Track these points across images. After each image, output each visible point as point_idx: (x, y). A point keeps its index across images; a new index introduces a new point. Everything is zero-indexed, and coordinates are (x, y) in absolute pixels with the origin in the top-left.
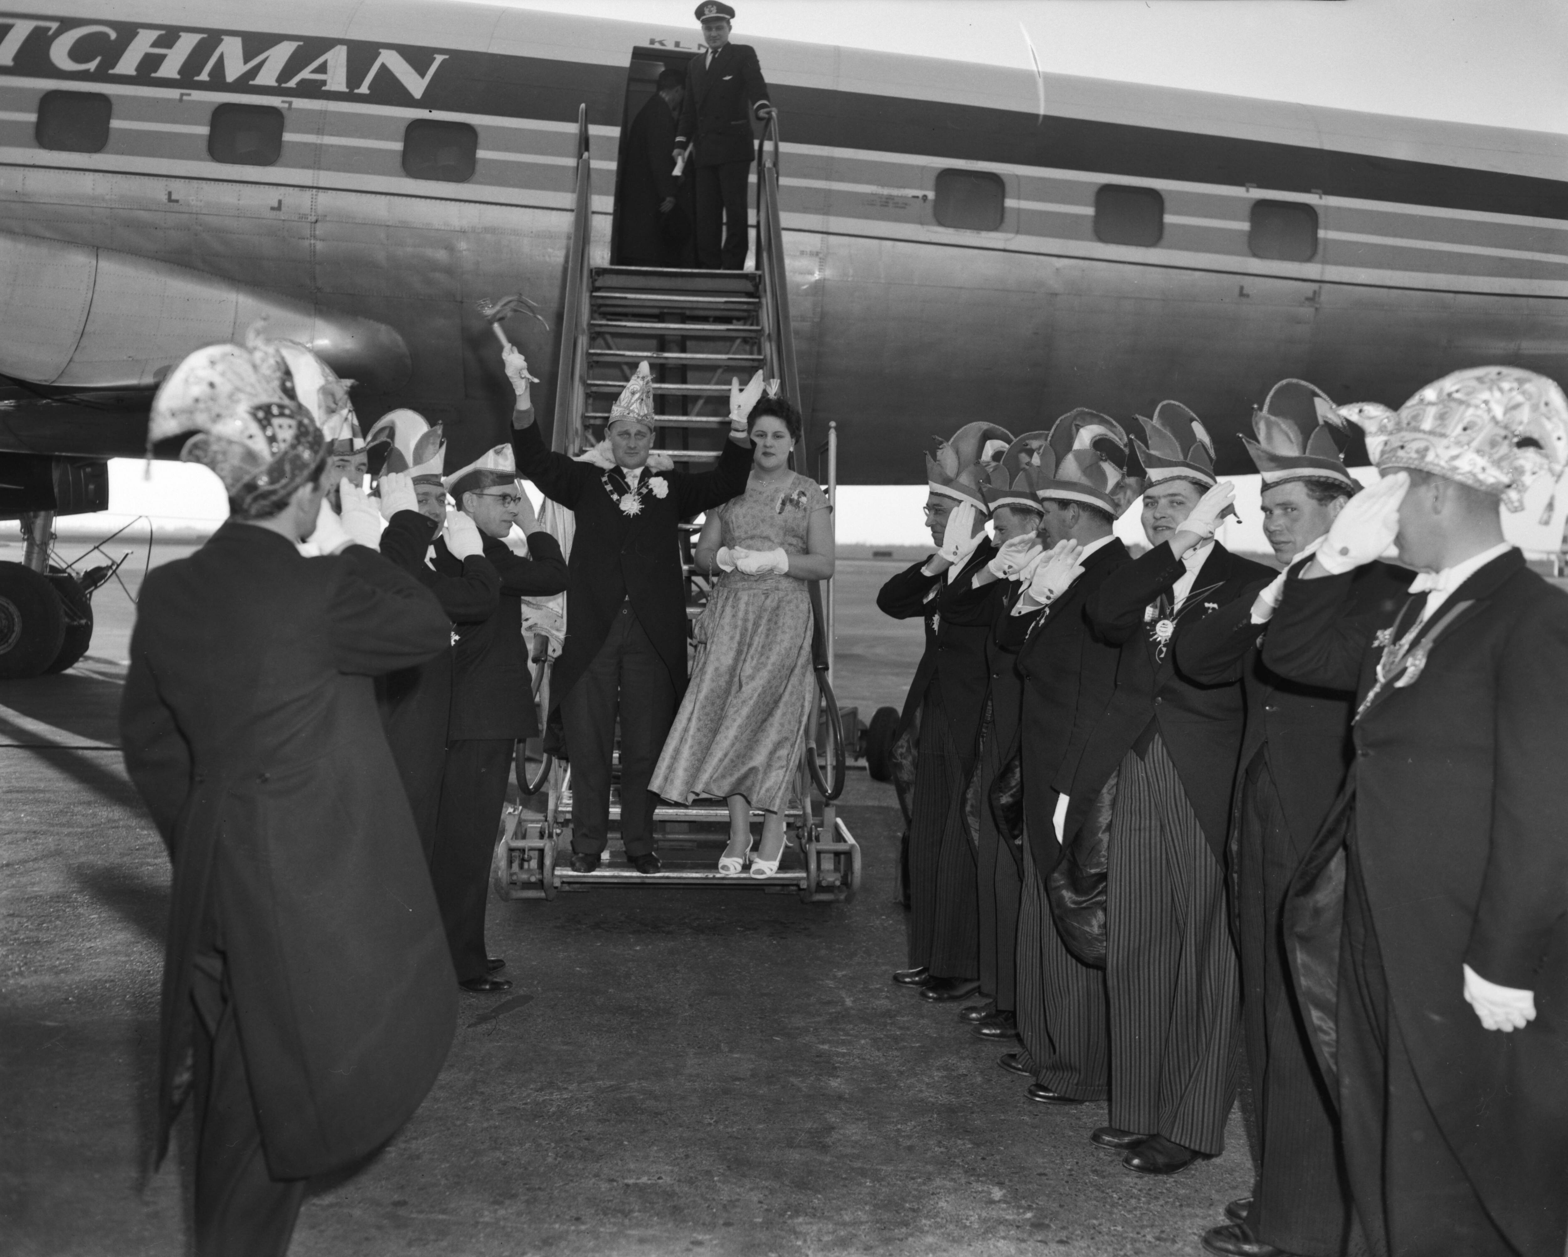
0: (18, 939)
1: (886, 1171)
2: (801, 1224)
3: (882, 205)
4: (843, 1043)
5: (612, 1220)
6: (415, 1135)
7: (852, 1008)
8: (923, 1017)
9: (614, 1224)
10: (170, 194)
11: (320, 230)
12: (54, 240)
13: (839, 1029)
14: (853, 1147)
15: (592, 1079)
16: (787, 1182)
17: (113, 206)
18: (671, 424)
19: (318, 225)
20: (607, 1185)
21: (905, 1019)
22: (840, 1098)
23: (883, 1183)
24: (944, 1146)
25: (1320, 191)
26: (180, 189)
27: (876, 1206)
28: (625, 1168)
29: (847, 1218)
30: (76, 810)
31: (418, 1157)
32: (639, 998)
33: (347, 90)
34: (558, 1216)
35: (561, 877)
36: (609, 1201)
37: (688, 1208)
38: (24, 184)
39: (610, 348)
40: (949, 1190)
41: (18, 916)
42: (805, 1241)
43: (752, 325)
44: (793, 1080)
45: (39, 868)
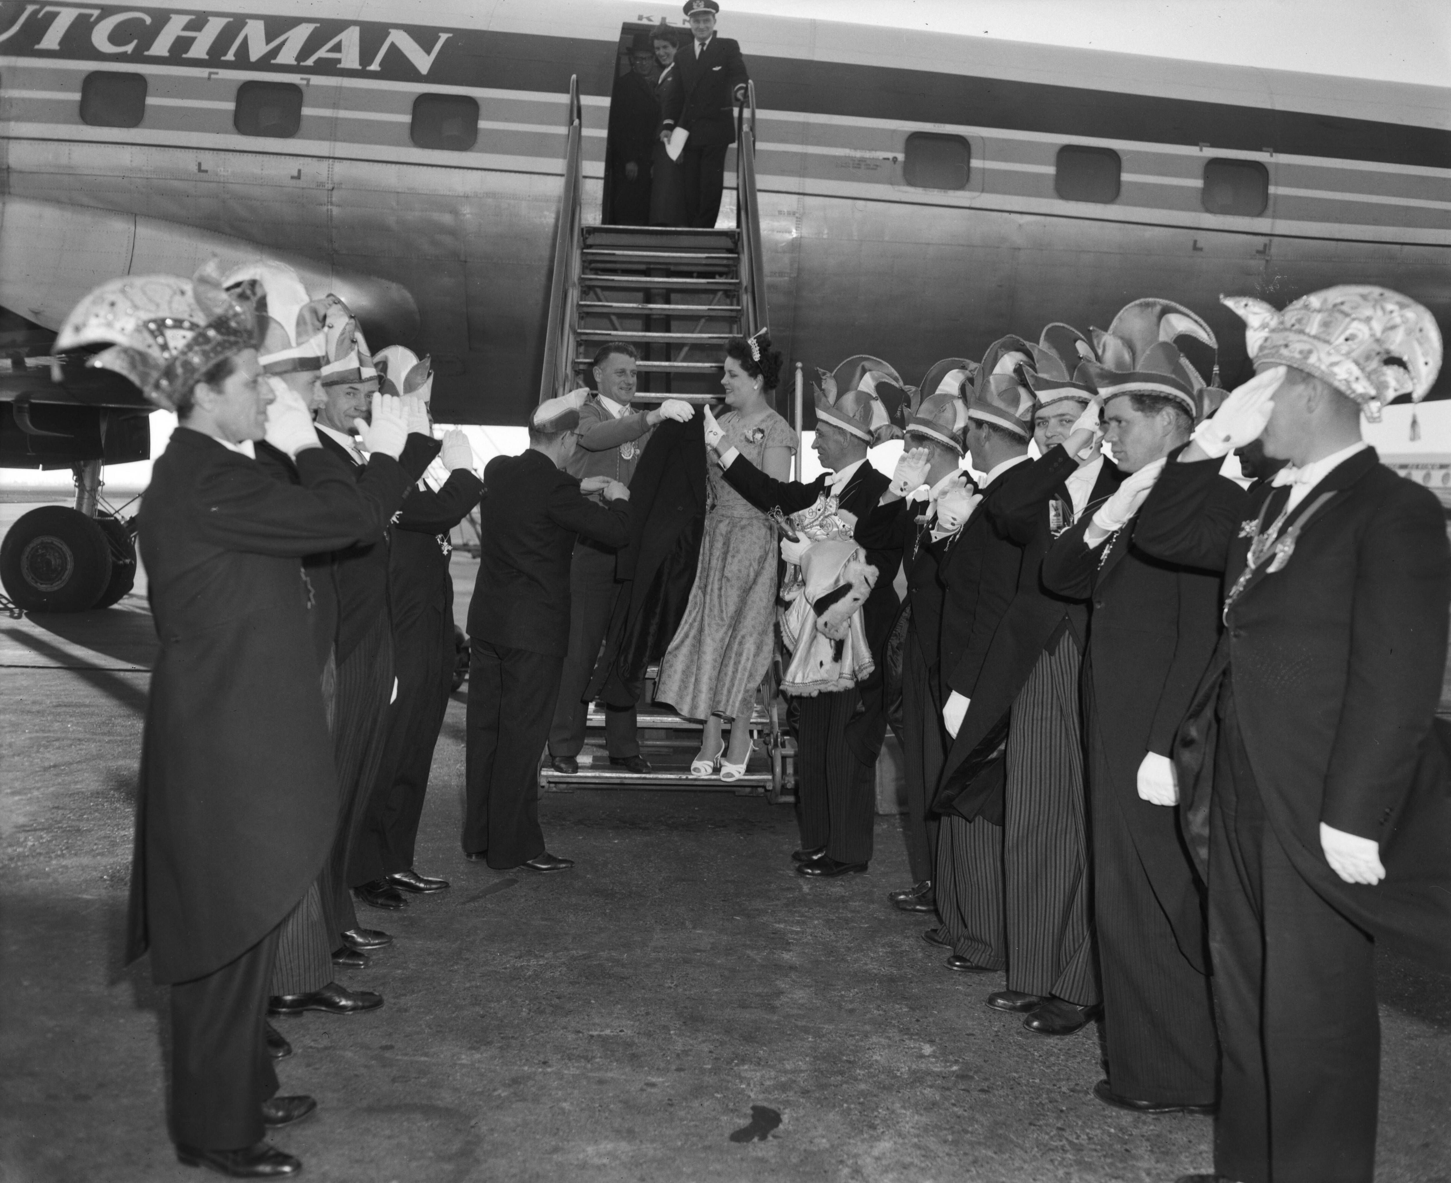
0: (62, 827)
1: (827, 1029)
2: (746, 1070)
3: (854, 167)
4: (798, 923)
5: (576, 1065)
6: (404, 992)
7: (808, 894)
8: (873, 903)
9: (578, 1068)
10: (200, 164)
11: (336, 196)
12: (97, 208)
13: (795, 912)
14: (799, 1008)
15: (566, 949)
16: (736, 1036)
17: (149, 176)
18: (654, 369)
19: (335, 192)
20: (574, 1036)
21: (857, 903)
22: (792, 968)
23: (824, 1039)
24: (882, 1009)
25: (1271, 150)
26: (209, 161)
27: (816, 1058)
28: (591, 1022)
29: (788, 1067)
30: (117, 722)
31: (406, 1010)
32: (614, 883)
33: (360, 68)
34: (527, 1060)
35: (547, 777)
36: (574, 1048)
37: (645, 1055)
38: (70, 158)
39: (600, 300)
40: (883, 1046)
41: (62, 808)
42: (749, 1085)
43: (732, 278)
44: (748, 952)
45: (82, 770)
